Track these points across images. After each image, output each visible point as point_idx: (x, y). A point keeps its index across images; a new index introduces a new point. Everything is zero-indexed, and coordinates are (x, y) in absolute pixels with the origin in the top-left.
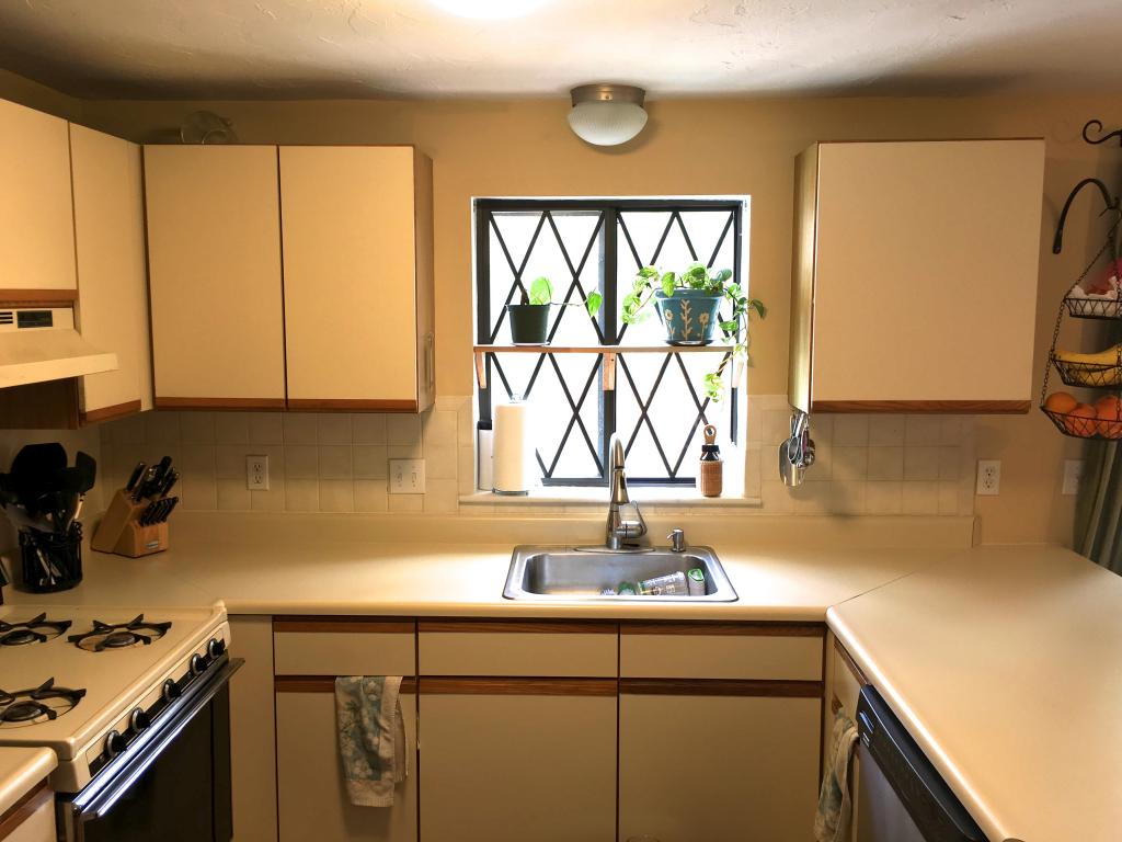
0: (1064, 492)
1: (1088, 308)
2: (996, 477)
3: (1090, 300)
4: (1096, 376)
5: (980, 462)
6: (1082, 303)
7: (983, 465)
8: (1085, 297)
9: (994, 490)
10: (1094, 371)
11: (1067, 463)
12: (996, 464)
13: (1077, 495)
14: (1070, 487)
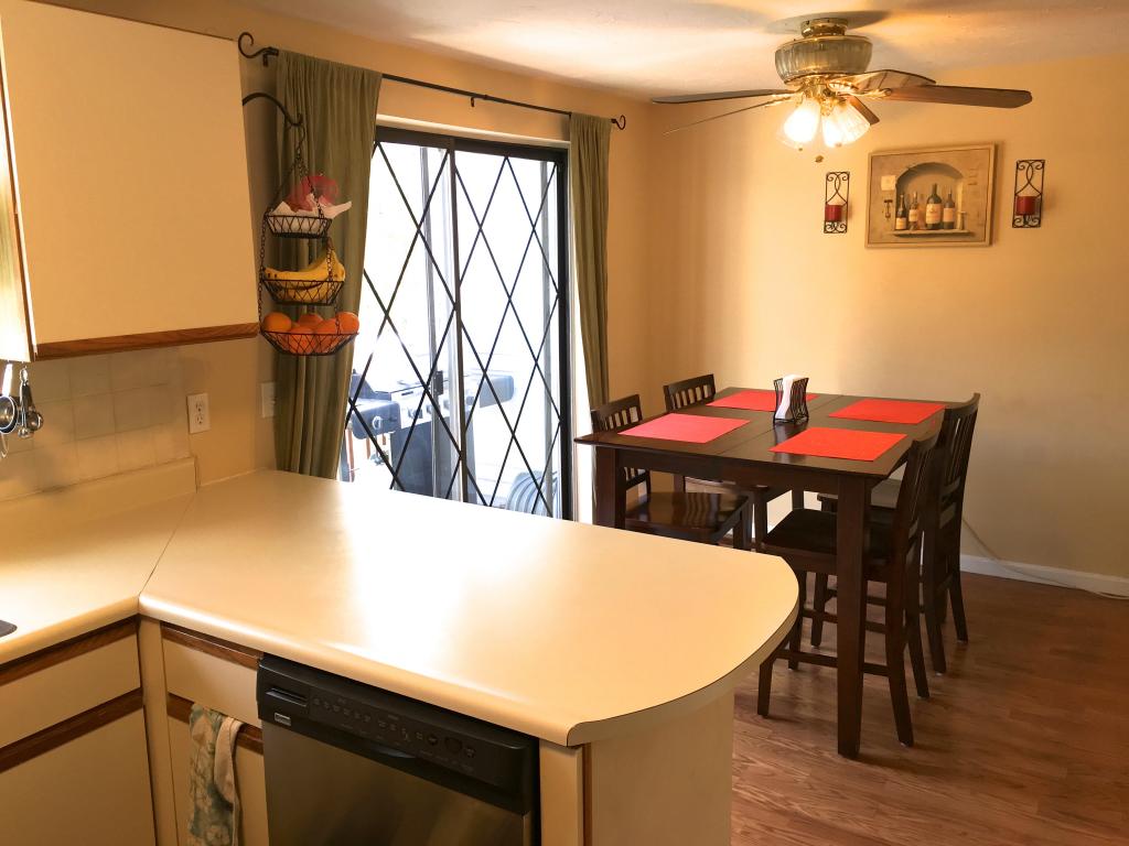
0: (264, 416)
1: (295, 225)
2: (206, 412)
3: (298, 217)
4: (313, 292)
5: (190, 397)
6: (290, 219)
7: (193, 401)
8: (293, 213)
9: (206, 426)
10: (311, 287)
11: (263, 385)
12: (203, 398)
13: (274, 417)
14: (267, 411)
